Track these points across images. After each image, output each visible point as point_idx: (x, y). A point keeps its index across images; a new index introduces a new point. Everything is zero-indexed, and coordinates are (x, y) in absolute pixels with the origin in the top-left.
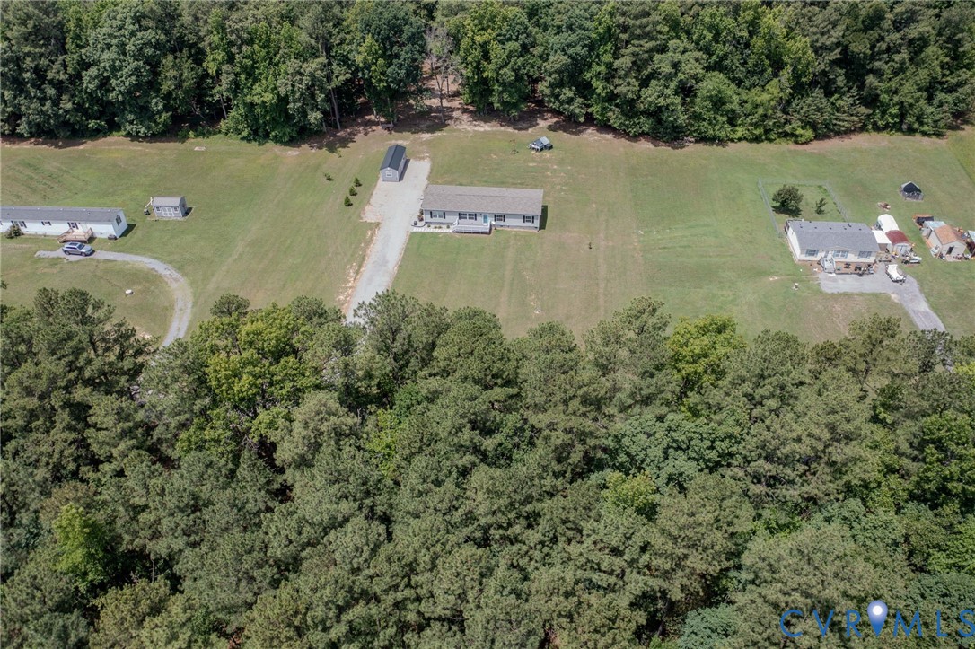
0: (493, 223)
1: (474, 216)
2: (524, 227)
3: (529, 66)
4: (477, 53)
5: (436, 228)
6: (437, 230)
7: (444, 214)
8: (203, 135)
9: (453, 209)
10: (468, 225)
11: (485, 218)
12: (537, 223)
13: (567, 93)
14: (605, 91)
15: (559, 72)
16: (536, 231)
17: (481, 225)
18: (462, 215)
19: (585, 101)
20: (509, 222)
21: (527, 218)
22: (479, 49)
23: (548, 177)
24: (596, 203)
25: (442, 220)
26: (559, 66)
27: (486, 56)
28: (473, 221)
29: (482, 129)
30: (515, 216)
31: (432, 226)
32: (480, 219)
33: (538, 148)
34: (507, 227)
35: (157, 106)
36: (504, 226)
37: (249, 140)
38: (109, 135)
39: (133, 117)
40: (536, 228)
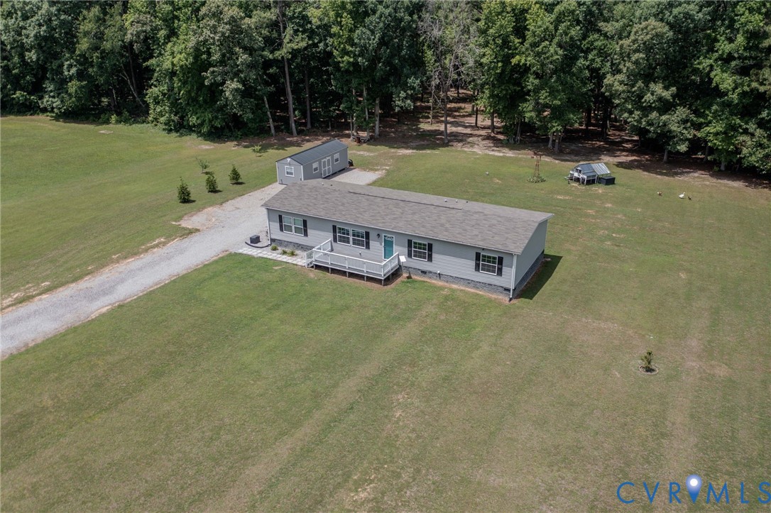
0: (403, 259)
1: (364, 239)
2: (476, 284)
3: (595, 52)
4: (507, 22)
5: (284, 253)
6: (285, 258)
7: (305, 223)
8: (126, 121)
9: (322, 215)
10: (349, 256)
11: (388, 245)
12: (510, 277)
13: (659, 90)
14: (739, 90)
15: (648, 48)
16: (504, 299)
17: (375, 261)
18: (340, 233)
19: (693, 117)
20: (442, 263)
21: (489, 261)
22: (509, 17)
23: (587, 216)
24: (689, 271)
25: (299, 238)
26: (649, 37)
27: (520, 31)
28: (362, 250)
29: (501, 154)
30: (456, 248)
31: (280, 249)
32: (377, 246)
33: (585, 177)
34: (435, 277)
35: (69, 71)
36: (430, 272)
37: (170, 131)
38: (38, 114)
39: (52, 87)
40: (508, 290)
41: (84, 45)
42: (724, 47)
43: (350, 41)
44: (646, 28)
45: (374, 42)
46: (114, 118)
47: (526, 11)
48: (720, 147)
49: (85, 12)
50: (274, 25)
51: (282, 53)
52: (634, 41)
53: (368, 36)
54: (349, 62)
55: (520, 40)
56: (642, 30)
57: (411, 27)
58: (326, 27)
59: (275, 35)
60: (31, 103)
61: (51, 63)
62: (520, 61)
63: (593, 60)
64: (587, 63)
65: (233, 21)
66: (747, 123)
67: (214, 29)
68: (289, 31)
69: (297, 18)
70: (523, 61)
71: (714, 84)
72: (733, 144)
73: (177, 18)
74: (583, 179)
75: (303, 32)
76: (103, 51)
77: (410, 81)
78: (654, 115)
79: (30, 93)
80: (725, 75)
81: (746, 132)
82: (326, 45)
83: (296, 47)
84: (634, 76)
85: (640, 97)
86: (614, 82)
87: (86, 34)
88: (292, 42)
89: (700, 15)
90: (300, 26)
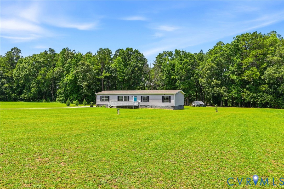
0: (140, 103)
1: (127, 98)
2: (163, 107)
7: (109, 97)
11: (135, 99)
12: (173, 102)
16: (172, 110)
18: (120, 98)
20: (152, 102)
21: (166, 98)
25: (106, 103)
30: (156, 96)
33: (197, 104)
34: (150, 107)
35: (33, 85)
36: (148, 106)
37: (63, 103)
38: (18, 101)
39: (26, 91)
40: (173, 107)
41: (39, 77)
42: (232, 69)
43: (123, 73)
44: (209, 65)
45: (130, 72)
46: (44, 100)
47: (174, 64)
48: (237, 97)
49: (42, 68)
50: (100, 70)
51: (102, 77)
52: (206, 68)
53: (128, 71)
54: (122, 79)
55: (173, 72)
56: (208, 65)
57: (141, 68)
58: (116, 70)
59: (100, 72)
60: (17, 98)
61: (27, 83)
62: (174, 77)
63: (196, 77)
64: (194, 78)
65: (88, 66)
66: (243, 89)
67: (82, 68)
68: (104, 71)
69: (107, 68)
70: (175, 77)
71: (231, 78)
72: (240, 95)
73: (71, 68)
74: (196, 105)
75: (108, 72)
76: (45, 79)
77: (141, 83)
78: (215, 88)
79: (17, 95)
80: (233, 76)
81: (243, 92)
82: (116, 75)
83: (106, 75)
84: (208, 78)
85: (210, 84)
86: (202, 80)
87: (41, 74)
88: (105, 74)
89: (223, 61)
90: (108, 70)
